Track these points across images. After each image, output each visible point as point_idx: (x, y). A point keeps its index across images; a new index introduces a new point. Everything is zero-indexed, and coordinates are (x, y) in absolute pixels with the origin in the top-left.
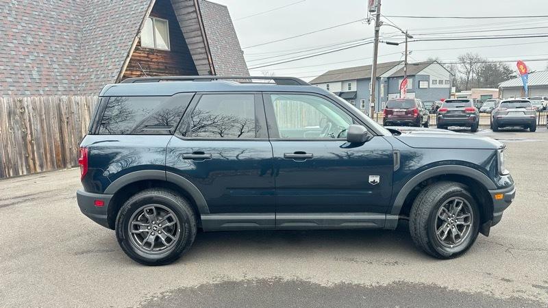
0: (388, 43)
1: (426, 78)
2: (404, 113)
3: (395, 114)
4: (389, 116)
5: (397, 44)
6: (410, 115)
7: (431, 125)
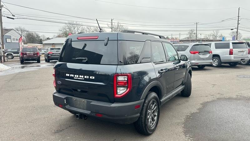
0: (8, 17)
1: (10, 37)
2: (33, 55)
3: (27, 55)
4: (25, 56)
5: (13, 19)
6: (36, 55)
7: (42, 60)
